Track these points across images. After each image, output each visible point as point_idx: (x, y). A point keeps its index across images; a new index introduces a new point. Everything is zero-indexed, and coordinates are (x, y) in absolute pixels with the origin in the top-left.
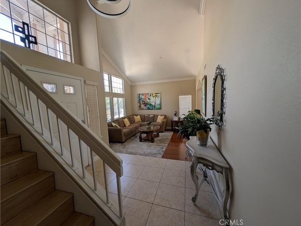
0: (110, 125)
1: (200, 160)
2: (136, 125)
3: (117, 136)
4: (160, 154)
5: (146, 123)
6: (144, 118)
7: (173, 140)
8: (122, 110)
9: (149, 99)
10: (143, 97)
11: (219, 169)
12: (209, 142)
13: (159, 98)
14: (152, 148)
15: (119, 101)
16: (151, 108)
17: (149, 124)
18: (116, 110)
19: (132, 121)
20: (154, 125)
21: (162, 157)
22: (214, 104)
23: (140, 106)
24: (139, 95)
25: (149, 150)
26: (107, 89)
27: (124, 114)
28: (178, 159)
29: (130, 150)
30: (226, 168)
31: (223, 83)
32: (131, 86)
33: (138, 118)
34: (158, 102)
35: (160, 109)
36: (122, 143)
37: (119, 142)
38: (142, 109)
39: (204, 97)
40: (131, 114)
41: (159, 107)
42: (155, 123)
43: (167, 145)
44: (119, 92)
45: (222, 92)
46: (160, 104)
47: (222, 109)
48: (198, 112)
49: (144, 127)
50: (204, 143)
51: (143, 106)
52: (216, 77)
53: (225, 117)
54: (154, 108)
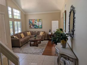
0: (12, 37)
1: (62, 55)
2: (28, 37)
3: (16, 43)
4: (41, 53)
5: (33, 36)
6: (32, 33)
7: (48, 45)
8: (20, 28)
9: (35, 23)
10: (32, 21)
11: (72, 60)
12: (67, 46)
13: (41, 22)
14: (37, 50)
15: (18, 24)
17: (35, 36)
18: (16, 29)
19: (25, 35)
20: (38, 37)
21: (43, 55)
22: (69, 25)
23: (30, 27)
24: (30, 20)
25: (35, 51)
26: (10, 16)
27: (21, 31)
28: (51, 55)
29: (24, 51)
30: (75, 59)
31: (74, 15)
32: (25, 15)
33: (29, 33)
34: (40, 24)
36: (20, 47)
37: (18, 47)
38: (32, 28)
39: (65, 22)
40: (25, 31)
41: (41, 27)
42: (38, 36)
43: (45, 48)
44: (18, 18)
45: (74, 19)
46: (42, 26)
47: (73, 28)
48: (61, 30)
49: (32, 38)
50: (64, 47)
51: (32, 26)
52: (71, 11)
53: (75, 33)
54: (38, 27)
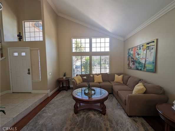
9: (138, 54)
10: (132, 52)
16: (140, 68)
23: (129, 64)
24: (129, 49)
38: (131, 68)
51: (131, 64)
54: (143, 68)
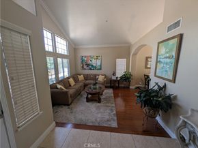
9: (91, 61)
10: (86, 59)
16: (93, 69)
23: (83, 67)
24: (82, 57)
32: (75, 49)
33: (81, 78)
34: (99, 63)
35: (101, 69)
36: (68, 105)
37: (65, 105)
38: (85, 69)
40: (75, 73)
41: (99, 67)
46: (101, 66)
54: (95, 68)
